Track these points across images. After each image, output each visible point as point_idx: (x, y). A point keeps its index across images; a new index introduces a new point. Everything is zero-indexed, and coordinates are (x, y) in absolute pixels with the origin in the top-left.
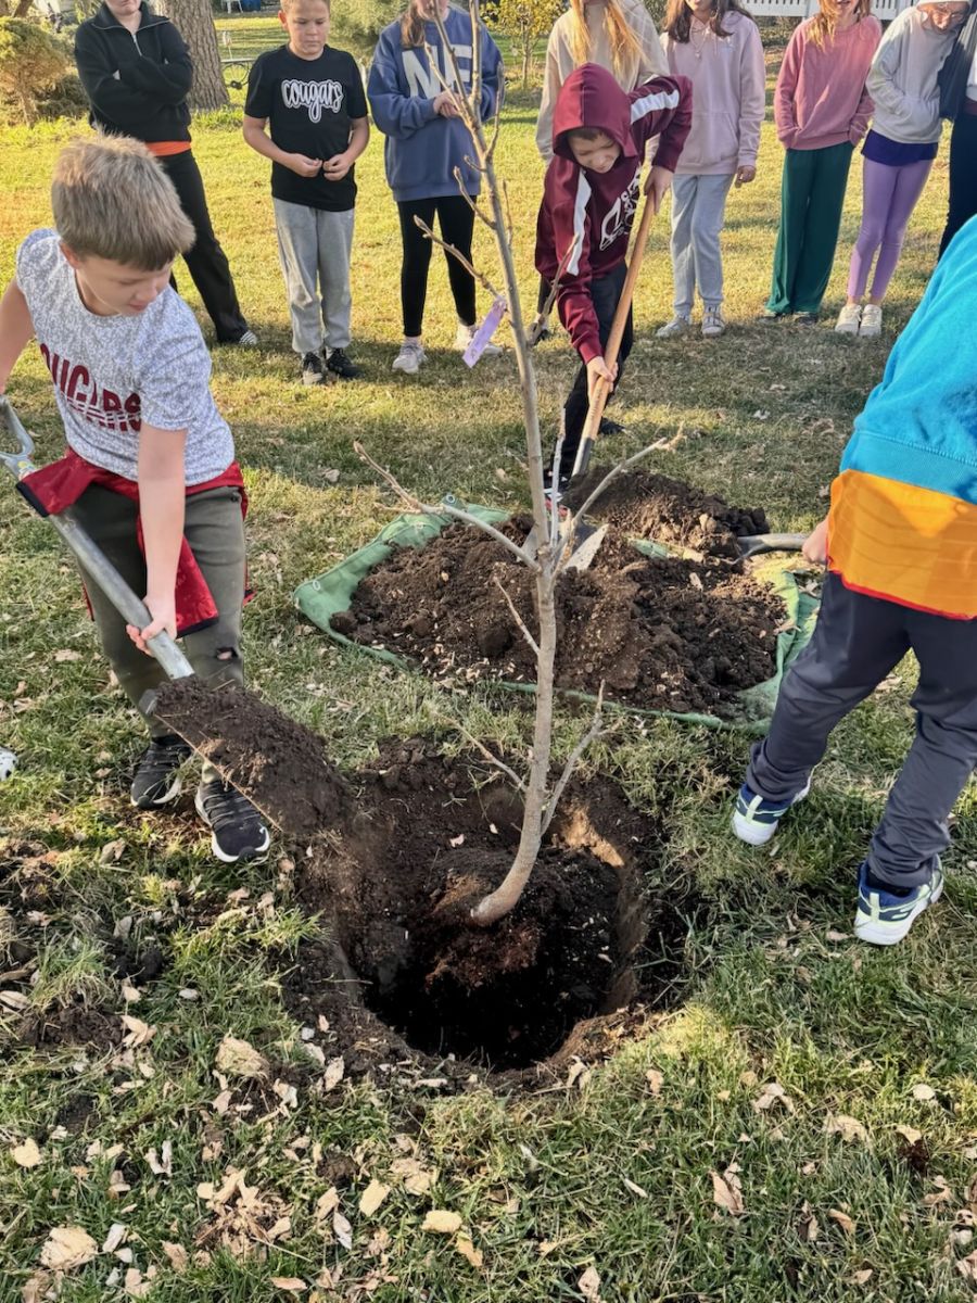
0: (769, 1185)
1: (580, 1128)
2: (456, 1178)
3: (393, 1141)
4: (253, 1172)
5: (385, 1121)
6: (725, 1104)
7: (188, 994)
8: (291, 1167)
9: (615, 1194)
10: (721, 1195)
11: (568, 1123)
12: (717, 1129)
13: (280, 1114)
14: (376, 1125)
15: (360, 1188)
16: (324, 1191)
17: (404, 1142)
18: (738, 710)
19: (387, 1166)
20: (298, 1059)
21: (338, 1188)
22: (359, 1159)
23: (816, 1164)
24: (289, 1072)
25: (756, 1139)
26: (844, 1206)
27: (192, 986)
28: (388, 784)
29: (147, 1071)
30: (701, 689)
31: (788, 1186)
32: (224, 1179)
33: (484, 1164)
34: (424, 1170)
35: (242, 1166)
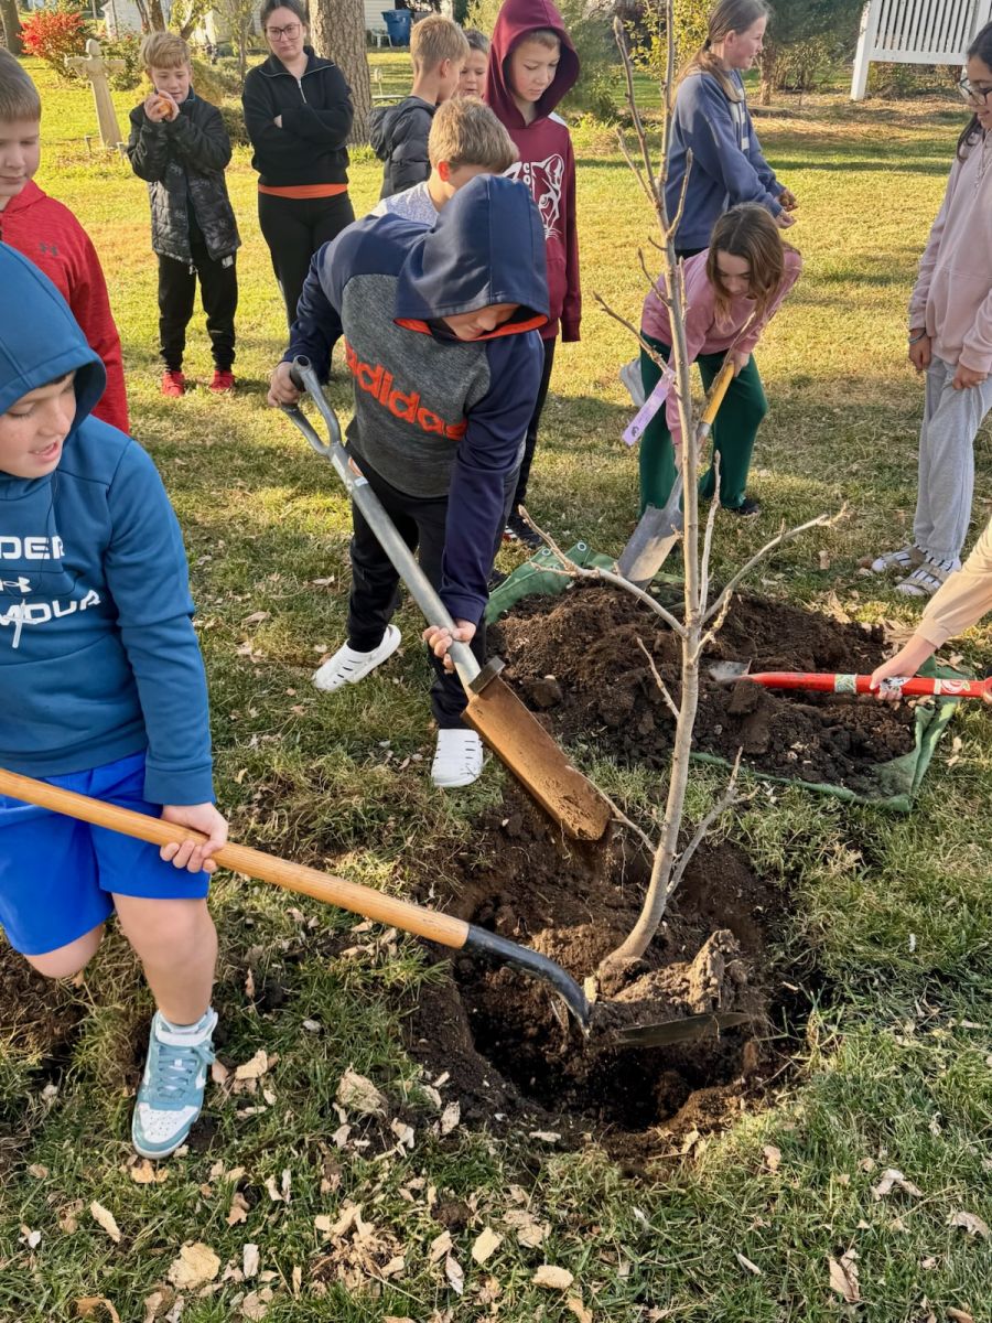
0: (887, 1276)
1: (694, 1198)
2: (569, 1235)
3: (508, 1191)
4: (369, 1208)
5: (500, 1170)
6: (844, 1188)
7: (310, 1024)
8: (406, 1206)
9: (728, 1268)
10: (837, 1280)
11: (683, 1191)
12: (835, 1213)
13: (397, 1153)
14: (490, 1174)
15: (473, 1235)
16: (438, 1235)
17: (517, 1193)
18: (872, 783)
19: (499, 1215)
20: (416, 1100)
21: (452, 1232)
22: (473, 1205)
23: (937, 1260)
24: (407, 1112)
25: (875, 1227)
26: (965, 1305)
27: (315, 1018)
28: (511, 831)
29: (270, 1097)
30: (835, 760)
31: (908, 1278)
32: (342, 1212)
33: (596, 1224)
34: (537, 1224)
35: (359, 1201)
